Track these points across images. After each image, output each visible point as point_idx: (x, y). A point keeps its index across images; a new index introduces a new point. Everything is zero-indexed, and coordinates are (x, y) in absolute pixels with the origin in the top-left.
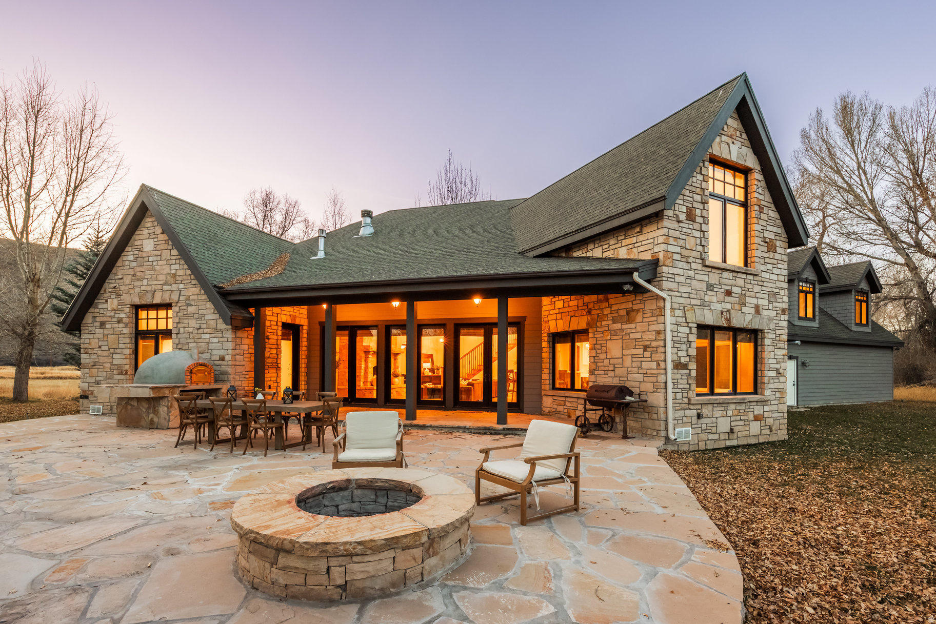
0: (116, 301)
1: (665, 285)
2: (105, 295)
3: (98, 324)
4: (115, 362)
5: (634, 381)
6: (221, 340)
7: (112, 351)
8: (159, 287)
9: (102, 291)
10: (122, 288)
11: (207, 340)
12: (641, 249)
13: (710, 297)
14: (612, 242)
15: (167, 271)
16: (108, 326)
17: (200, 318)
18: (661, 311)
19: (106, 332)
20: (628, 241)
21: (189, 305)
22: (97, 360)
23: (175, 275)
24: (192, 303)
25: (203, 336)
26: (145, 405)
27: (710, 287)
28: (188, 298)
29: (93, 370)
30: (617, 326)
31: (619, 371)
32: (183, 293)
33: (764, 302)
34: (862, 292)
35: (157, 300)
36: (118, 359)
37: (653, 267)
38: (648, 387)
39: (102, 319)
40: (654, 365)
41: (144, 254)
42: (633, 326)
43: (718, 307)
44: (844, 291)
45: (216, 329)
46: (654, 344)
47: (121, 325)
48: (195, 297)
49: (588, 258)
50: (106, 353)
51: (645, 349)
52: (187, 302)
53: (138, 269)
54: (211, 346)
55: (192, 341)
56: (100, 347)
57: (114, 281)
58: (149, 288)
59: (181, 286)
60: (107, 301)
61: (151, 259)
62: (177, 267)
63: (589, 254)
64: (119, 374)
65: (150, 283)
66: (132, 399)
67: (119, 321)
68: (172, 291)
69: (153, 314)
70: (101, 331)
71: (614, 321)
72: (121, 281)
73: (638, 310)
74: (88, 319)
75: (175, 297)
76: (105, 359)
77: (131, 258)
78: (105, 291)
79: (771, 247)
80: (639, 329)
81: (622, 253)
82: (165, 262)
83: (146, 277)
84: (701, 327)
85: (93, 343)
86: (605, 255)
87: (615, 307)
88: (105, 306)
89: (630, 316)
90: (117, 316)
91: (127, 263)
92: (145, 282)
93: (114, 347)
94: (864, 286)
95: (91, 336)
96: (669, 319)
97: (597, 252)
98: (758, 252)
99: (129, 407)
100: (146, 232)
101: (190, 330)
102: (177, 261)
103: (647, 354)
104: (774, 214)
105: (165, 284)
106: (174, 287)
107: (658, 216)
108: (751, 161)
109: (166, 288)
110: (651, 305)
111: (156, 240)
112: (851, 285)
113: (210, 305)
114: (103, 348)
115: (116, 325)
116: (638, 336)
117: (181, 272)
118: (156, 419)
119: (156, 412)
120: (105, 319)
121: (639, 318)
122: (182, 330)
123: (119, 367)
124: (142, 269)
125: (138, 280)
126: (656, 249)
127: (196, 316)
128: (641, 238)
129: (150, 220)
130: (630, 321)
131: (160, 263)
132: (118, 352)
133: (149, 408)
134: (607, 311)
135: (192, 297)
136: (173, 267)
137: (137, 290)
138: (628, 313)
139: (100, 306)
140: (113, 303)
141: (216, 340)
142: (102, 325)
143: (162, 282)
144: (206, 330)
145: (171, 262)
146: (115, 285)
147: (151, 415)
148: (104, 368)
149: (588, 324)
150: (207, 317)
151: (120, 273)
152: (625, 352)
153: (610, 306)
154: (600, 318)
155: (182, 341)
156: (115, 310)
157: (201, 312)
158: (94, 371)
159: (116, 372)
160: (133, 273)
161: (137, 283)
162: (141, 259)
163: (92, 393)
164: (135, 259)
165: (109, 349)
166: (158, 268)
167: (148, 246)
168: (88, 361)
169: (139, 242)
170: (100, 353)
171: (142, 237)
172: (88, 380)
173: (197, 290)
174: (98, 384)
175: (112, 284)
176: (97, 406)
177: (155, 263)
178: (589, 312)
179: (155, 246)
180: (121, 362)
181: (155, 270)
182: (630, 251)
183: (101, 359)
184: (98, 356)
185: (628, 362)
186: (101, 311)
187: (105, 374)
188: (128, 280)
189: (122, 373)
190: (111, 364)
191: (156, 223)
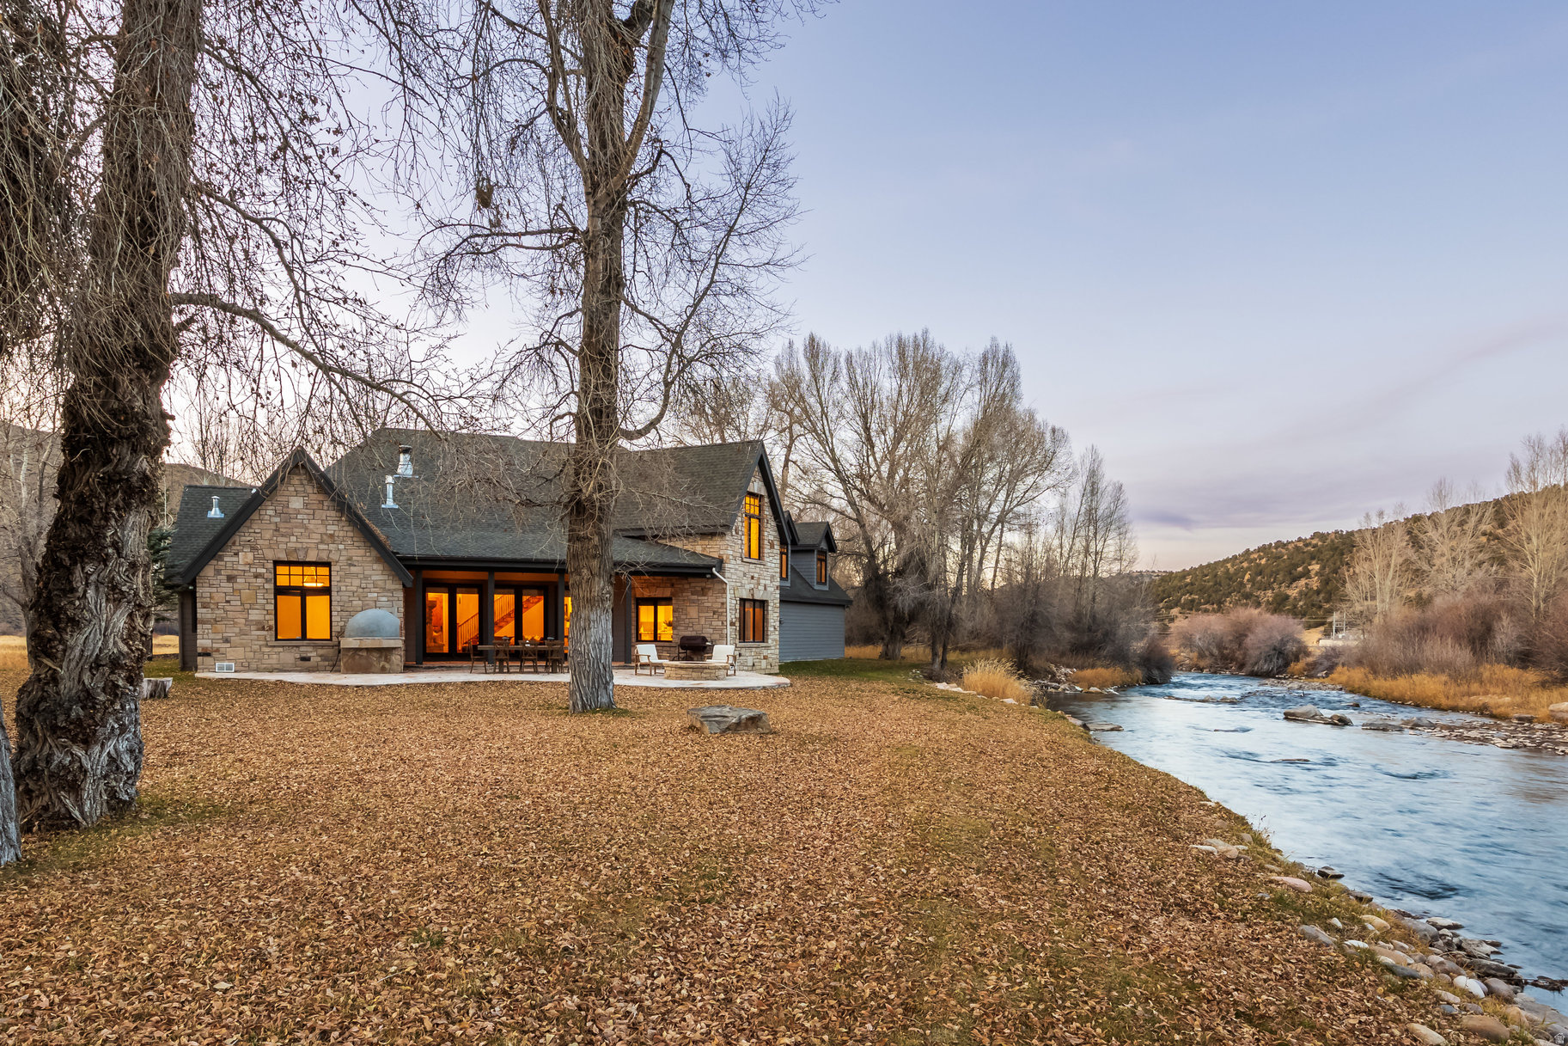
0: (250, 556)
1: (727, 575)
2: (235, 548)
3: (225, 578)
4: (251, 618)
6: (390, 598)
7: (247, 606)
8: (313, 546)
9: (230, 543)
10: (260, 542)
11: (375, 599)
12: (712, 549)
13: (745, 581)
14: (693, 540)
15: (322, 530)
16: (239, 580)
17: (366, 578)
18: (724, 591)
19: (237, 586)
20: (703, 542)
21: (351, 565)
22: (225, 615)
23: (332, 536)
24: (356, 564)
25: (369, 595)
27: (745, 575)
28: (350, 559)
30: (695, 597)
31: (697, 627)
32: (344, 553)
33: (768, 582)
34: (822, 552)
35: (312, 557)
36: (255, 615)
37: (720, 563)
39: (229, 573)
40: (719, 623)
41: (291, 512)
42: (706, 598)
43: (748, 587)
44: (808, 550)
45: (384, 589)
46: (719, 610)
47: (259, 580)
48: (359, 559)
50: (240, 608)
51: (714, 613)
52: (350, 562)
53: (282, 525)
56: (228, 602)
57: (247, 535)
58: (299, 545)
59: (341, 547)
60: (236, 554)
61: (299, 517)
62: (335, 528)
63: (671, 544)
64: (258, 630)
65: (299, 540)
66: (360, 649)
67: (257, 576)
68: (331, 551)
69: (296, 570)
70: (231, 585)
71: (692, 594)
72: (259, 535)
73: (709, 588)
74: (209, 571)
75: (334, 557)
76: (237, 615)
77: (273, 513)
78: (234, 544)
79: (772, 546)
80: (709, 601)
81: (699, 549)
82: (320, 522)
83: (294, 534)
84: (741, 599)
85: (216, 598)
86: (686, 548)
87: (692, 585)
88: (235, 559)
89: (704, 592)
90: (253, 570)
91: (267, 517)
92: (293, 539)
93: (249, 602)
94: (824, 546)
95: (214, 590)
96: (729, 596)
97: (679, 544)
98: (767, 550)
99: (357, 657)
100: (291, 489)
101: (354, 589)
102: (335, 523)
103: (715, 616)
104: (773, 523)
105: (322, 542)
106: (332, 546)
107: (722, 534)
108: (763, 492)
109: (321, 547)
110: (717, 587)
111: (306, 498)
112: (814, 546)
113: (378, 567)
114: (233, 603)
115: (253, 580)
116: (708, 604)
117: (341, 534)
118: (387, 666)
119: (387, 660)
120: (235, 573)
121: (710, 593)
122: (343, 588)
123: (258, 622)
124: (288, 525)
125: (283, 536)
126: (722, 552)
127: (361, 576)
128: (712, 542)
129: (296, 478)
130: (704, 595)
131: (312, 521)
132: (256, 607)
133: (380, 656)
134: (687, 586)
135: (355, 558)
136: (329, 527)
137: (283, 546)
138: (702, 589)
139: (227, 559)
140: (246, 557)
141: (385, 599)
142: (231, 578)
143: (316, 541)
144: (373, 590)
145: (327, 522)
146: (249, 538)
147: (382, 663)
148: (235, 623)
149: (672, 593)
150: (374, 578)
151: (255, 526)
152: (700, 614)
153: (690, 584)
154: (683, 591)
155: (345, 598)
156: (250, 564)
157: (366, 573)
158: (220, 627)
159: (253, 628)
160: (274, 528)
161: (280, 539)
162: (286, 515)
163: (217, 650)
164: (277, 514)
165: (242, 604)
166: (311, 527)
167: (296, 503)
168: (209, 616)
169: (285, 499)
170: (228, 608)
171: (286, 493)
172: (211, 636)
173: (362, 552)
174: (227, 641)
175: (244, 536)
176: (225, 664)
177: (306, 522)
178: (672, 585)
179: (306, 505)
180: (260, 618)
181: (306, 528)
182: (704, 549)
183: (230, 614)
184: (225, 612)
185: (703, 621)
186: (229, 565)
187: (237, 630)
188: (268, 535)
189: (263, 629)
190: (246, 619)
191: (305, 482)
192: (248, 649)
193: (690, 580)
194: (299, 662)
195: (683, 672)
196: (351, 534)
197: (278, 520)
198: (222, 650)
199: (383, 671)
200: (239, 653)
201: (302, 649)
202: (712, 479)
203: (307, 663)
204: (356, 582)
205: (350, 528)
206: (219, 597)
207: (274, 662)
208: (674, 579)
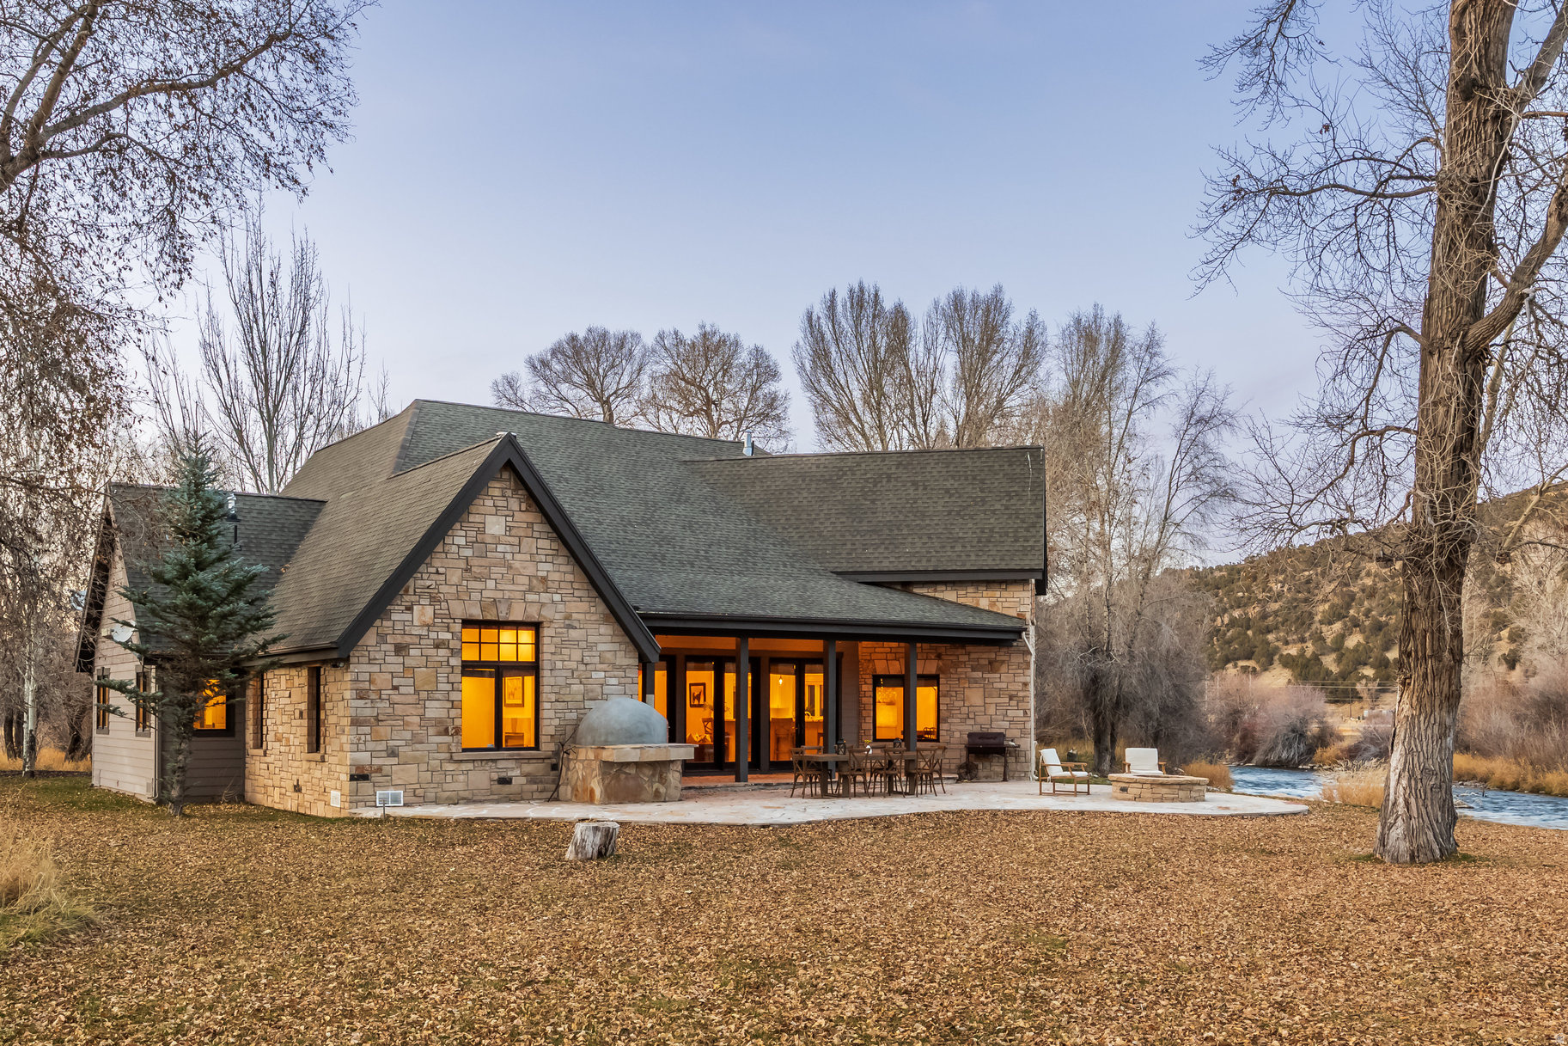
0: (429, 611)
2: (406, 598)
3: (392, 648)
4: (429, 714)
5: (999, 726)
6: (623, 681)
7: (423, 695)
8: (518, 595)
9: (403, 593)
10: (444, 589)
11: (602, 681)
12: (1006, 605)
14: (970, 589)
15: (531, 570)
16: (412, 652)
17: (590, 647)
18: (1028, 666)
19: (409, 662)
20: (990, 593)
21: (570, 627)
22: (391, 711)
23: (544, 580)
24: (577, 625)
25: (594, 675)
26: (648, 772)
28: (568, 617)
29: (381, 729)
30: (978, 674)
31: (981, 719)
32: (560, 607)
35: (517, 615)
36: (435, 710)
38: (1016, 733)
39: (399, 639)
40: (1021, 713)
41: (488, 540)
42: (997, 675)
45: (615, 667)
46: (1021, 694)
47: (442, 652)
48: (581, 617)
49: (937, 599)
50: (412, 699)
51: (1011, 698)
52: (567, 622)
53: (475, 562)
54: (606, 689)
55: (577, 681)
56: (396, 688)
57: (425, 576)
58: (499, 595)
59: (557, 597)
60: (409, 609)
61: (500, 548)
62: (549, 567)
63: (937, 595)
64: (439, 734)
65: (499, 587)
66: (628, 764)
67: (438, 645)
68: (543, 605)
69: (490, 634)
70: (400, 659)
71: (973, 670)
72: (443, 577)
73: (1003, 662)
74: (370, 638)
75: (547, 613)
76: (410, 710)
77: (462, 541)
78: (407, 591)
80: (1002, 679)
81: (984, 604)
82: (528, 557)
83: (493, 576)
85: (378, 681)
86: (961, 601)
87: (973, 656)
88: (407, 616)
89: (992, 666)
90: (433, 635)
91: (454, 548)
92: (491, 584)
93: (426, 688)
95: (376, 668)
97: (950, 595)
99: (623, 776)
100: (489, 503)
101: (573, 665)
102: (549, 559)
103: (1013, 703)
105: (531, 590)
106: (545, 597)
109: (531, 597)
110: (1016, 659)
111: (510, 519)
113: (606, 629)
114: (402, 690)
115: (433, 652)
116: (1004, 685)
117: (555, 576)
118: (662, 790)
119: (663, 780)
120: (408, 639)
121: (1004, 668)
122: (559, 665)
123: (438, 721)
124: (483, 562)
125: (476, 579)
126: (1022, 609)
127: (583, 645)
128: (1005, 594)
129: (498, 485)
130: (993, 671)
131: (518, 556)
132: (438, 696)
133: (653, 775)
134: (965, 658)
135: (575, 616)
136: (541, 566)
137: (476, 596)
138: (990, 663)
139: (395, 617)
140: (423, 613)
141: (614, 681)
142: (400, 649)
143: (523, 588)
144: (600, 666)
145: (538, 558)
146: (428, 583)
147: (656, 785)
148: (406, 724)
149: (939, 668)
150: (601, 647)
151: (438, 564)
152: (987, 700)
153: (969, 654)
154: (956, 665)
155: (561, 681)
156: (428, 626)
157: (591, 639)
158: (383, 730)
159: (431, 731)
160: (464, 566)
161: (473, 584)
162: (480, 543)
163: (379, 769)
164: (469, 545)
165: (417, 692)
166: (517, 565)
167: (495, 526)
168: (368, 712)
169: (478, 518)
170: (396, 698)
171: (482, 510)
172: (371, 746)
173: (584, 606)
174: (393, 753)
175: (422, 580)
176: (391, 791)
177: (509, 556)
178: (939, 657)
179: (509, 529)
180: (443, 714)
181: (510, 567)
182: (993, 604)
183: (399, 709)
184: (392, 704)
185: (992, 710)
186: (399, 626)
187: (408, 735)
188: (455, 577)
189: (446, 732)
190: (422, 717)
191: (509, 493)
192: (423, 767)
193: (969, 648)
194: (497, 787)
195: (1164, 790)
196: (570, 577)
197: (468, 552)
198: (386, 770)
199: (657, 798)
200: (409, 774)
201: (501, 764)
202: (983, 500)
203: (506, 789)
204: (576, 655)
205: (569, 568)
206: (383, 680)
207: (459, 786)
208: (942, 648)
